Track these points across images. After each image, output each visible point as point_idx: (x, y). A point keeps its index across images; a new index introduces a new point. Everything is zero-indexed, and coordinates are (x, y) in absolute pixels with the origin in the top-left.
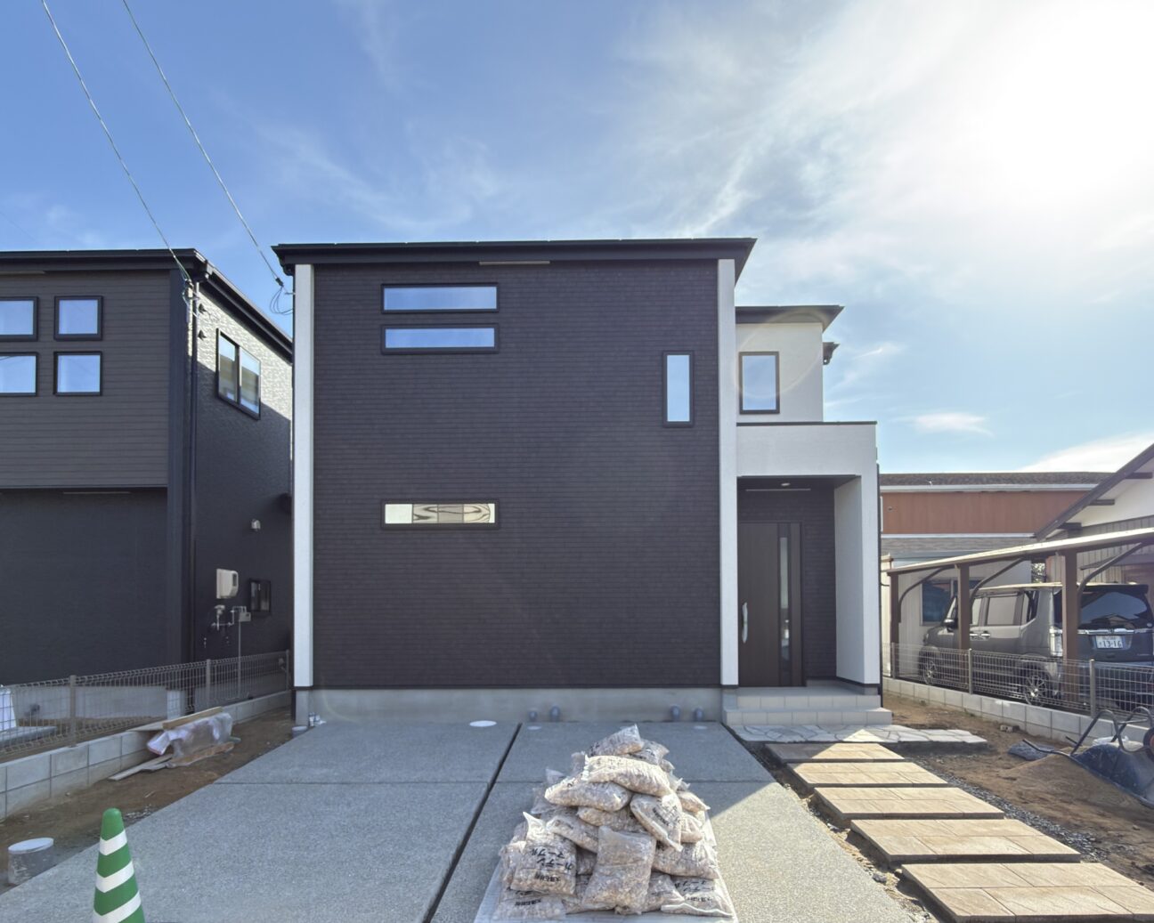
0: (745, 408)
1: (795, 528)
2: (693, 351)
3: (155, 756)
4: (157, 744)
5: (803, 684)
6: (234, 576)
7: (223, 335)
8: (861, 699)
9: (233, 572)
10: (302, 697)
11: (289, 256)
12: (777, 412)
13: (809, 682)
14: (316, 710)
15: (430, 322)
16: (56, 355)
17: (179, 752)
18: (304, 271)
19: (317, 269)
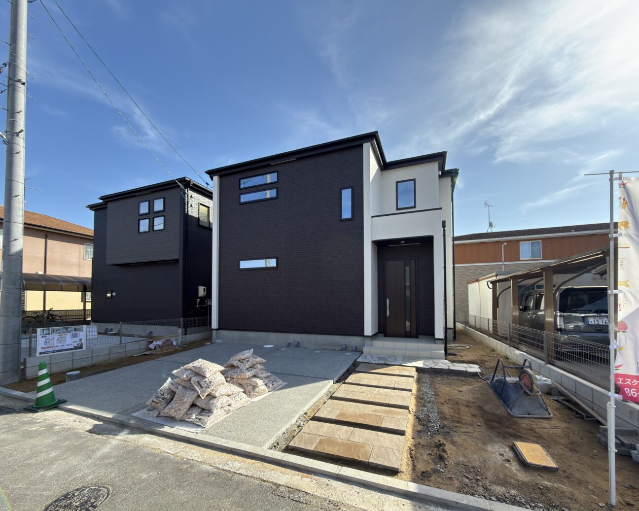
0: (399, 207)
1: (413, 262)
2: (353, 187)
3: (151, 350)
4: (152, 346)
5: (417, 337)
6: (204, 289)
7: (201, 204)
8: (433, 346)
9: (205, 287)
10: (214, 332)
11: (211, 173)
12: (415, 207)
13: (420, 336)
14: (218, 337)
15: (255, 190)
16: (153, 218)
17: (158, 349)
18: (216, 178)
19: (221, 177)
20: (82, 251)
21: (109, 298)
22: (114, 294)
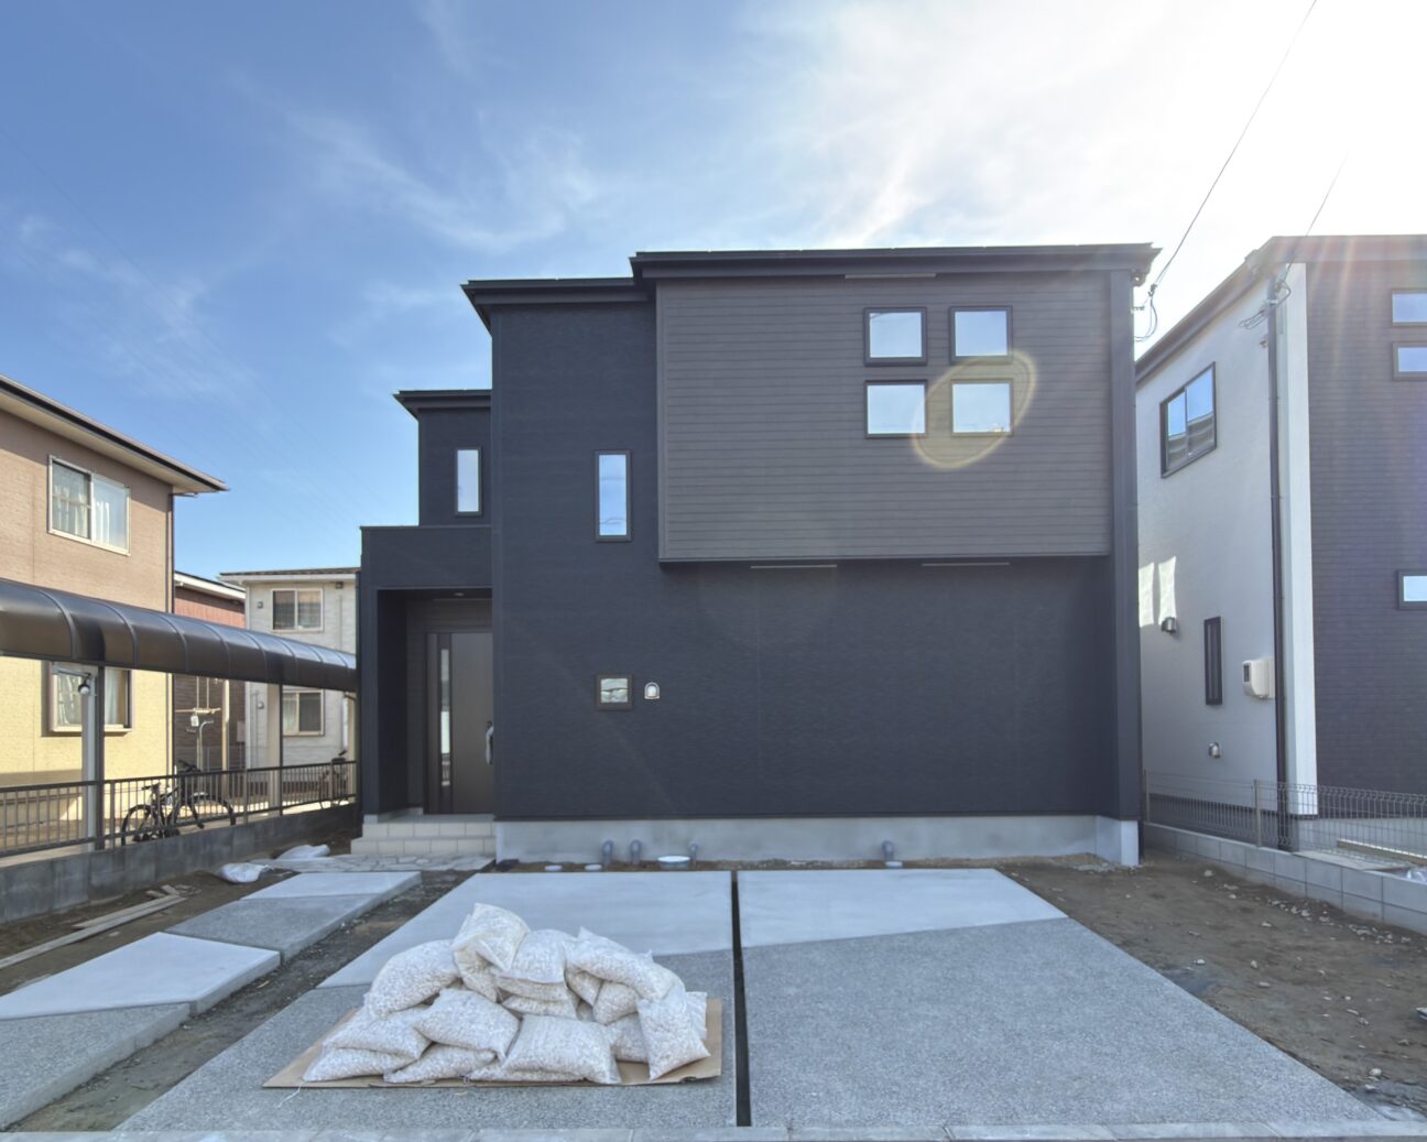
16: (951, 383)
19: (1310, 270)
20: (42, 494)
21: (613, 709)
22: (652, 692)
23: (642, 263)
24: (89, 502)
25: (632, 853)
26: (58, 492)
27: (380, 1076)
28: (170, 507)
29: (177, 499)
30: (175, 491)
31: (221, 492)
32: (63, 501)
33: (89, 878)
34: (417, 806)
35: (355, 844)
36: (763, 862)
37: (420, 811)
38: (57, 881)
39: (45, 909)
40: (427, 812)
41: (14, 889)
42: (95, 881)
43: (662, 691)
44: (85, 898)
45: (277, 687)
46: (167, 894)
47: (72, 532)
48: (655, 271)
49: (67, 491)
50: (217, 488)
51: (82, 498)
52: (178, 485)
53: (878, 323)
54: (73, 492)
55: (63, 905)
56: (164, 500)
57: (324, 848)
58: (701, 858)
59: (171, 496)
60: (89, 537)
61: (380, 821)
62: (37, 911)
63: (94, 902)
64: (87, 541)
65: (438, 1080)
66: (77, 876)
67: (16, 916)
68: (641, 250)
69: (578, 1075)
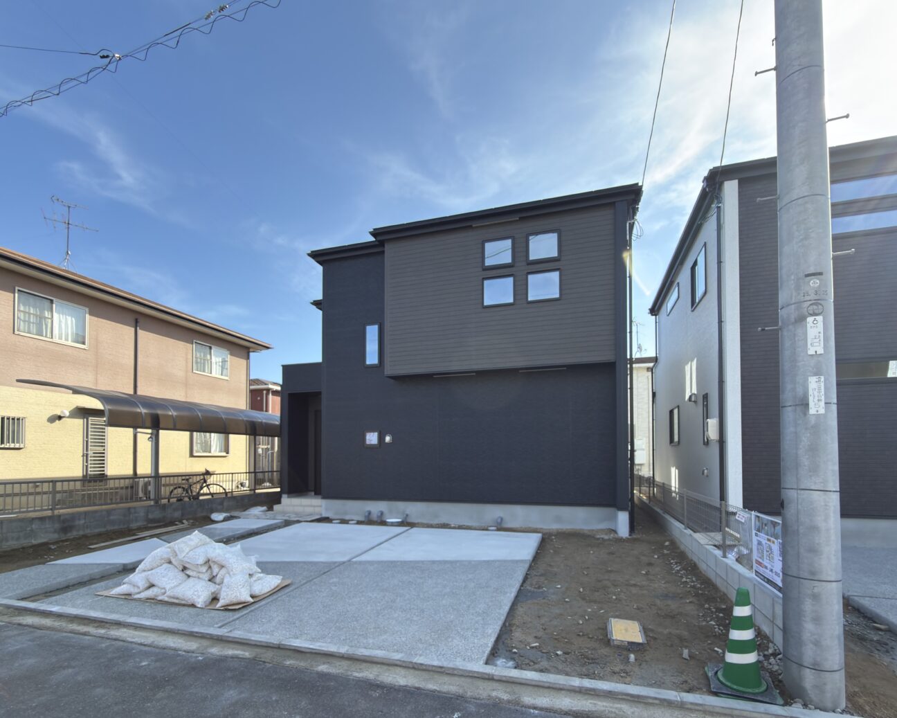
11: (720, 176)
16: (527, 275)
19: (742, 183)
20: (190, 356)
21: (372, 447)
22: (388, 439)
23: (375, 233)
24: (211, 358)
25: (378, 517)
26: (198, 355)
27: (130, 595)
28: (248, 358)
29: (251, 354)
30: (251, 350)
31: (270, 350)
32: (201, 359)
33: (147, 515)
34: (312, 491)
35: (276, 507)
36: (438, 524)
37: (313, 493)
38: (131, 516)
39: (126, 526)
40: (315, 494)
41: (112, 518)
42: (151, 516)
43: (393, 439)
44: (145, 523)
45: (252, 437)
46: (183, 523)
47: (204, 371)
48: (384, 236)
49: (202, 355)
50: (268, 348)
51: (208, 357)
52: (252, 348)
53: (490, 247)
54: (205, 356)
55: (134, 525)
56: (246, 355)
57: (265, 508)
58: (410, 520)
59: (248, 353)
60: (211, 373)
61: (288, 497)
62: (122, 527)
63: (149, 525)
64: (210, 375)
65: (148, 599)
66: (142, 514)
67: (112, 528)
68: (375, 227)
69: (190, 603)
